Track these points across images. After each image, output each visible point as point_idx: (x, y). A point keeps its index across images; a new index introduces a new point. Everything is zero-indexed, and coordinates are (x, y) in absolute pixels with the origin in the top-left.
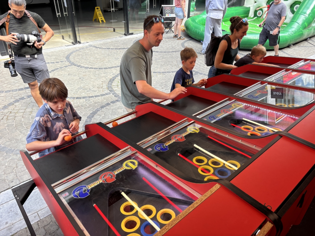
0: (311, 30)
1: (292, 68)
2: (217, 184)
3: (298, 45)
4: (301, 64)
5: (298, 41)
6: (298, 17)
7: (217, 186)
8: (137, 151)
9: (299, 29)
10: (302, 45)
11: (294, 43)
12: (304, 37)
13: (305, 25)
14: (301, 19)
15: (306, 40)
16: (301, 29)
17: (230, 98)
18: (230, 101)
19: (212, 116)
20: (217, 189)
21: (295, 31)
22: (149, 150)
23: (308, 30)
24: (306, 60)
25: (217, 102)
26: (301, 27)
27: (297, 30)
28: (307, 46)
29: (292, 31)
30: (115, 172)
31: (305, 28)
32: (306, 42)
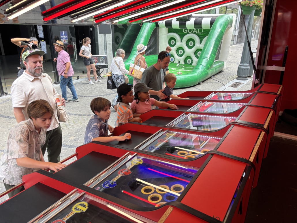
0: (213, 69)
1: (207, 99)
2: (170, 207)
3: (206, 82)
4: (213, 95)
5: (205, 79)
6: (202, 61)
7: (170, 209)
8: (85, 192)
9: (204, 70)
10: (209, 82)
11: (203, 80)
12: (209, 76)
13: (208, 66)
14: (204, 62)
15: (211, 78)
16: (206, 70)
17: (163, 129)
18: (164, 131)
19: (151, 146)
20: (171, 211)
21: (202, 71)
22: (98, 188)
23: (211, 70)
24: (215, 92)
25: (153, 134)
26: (205, 68)
27: (203, 71)
28: (212, 82)
29: (200, 72)
30: (64, 219)
31: (208, 69)
32: (211, 79)
